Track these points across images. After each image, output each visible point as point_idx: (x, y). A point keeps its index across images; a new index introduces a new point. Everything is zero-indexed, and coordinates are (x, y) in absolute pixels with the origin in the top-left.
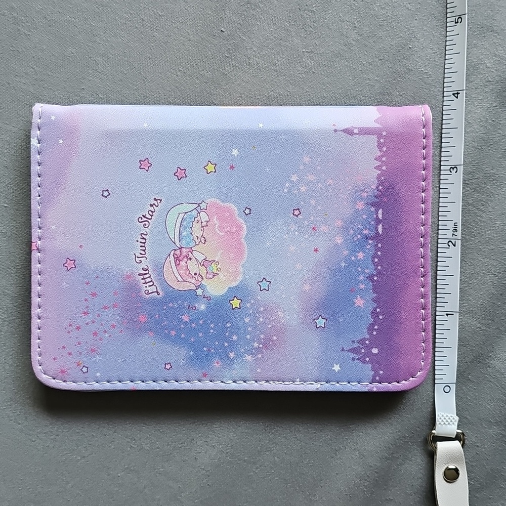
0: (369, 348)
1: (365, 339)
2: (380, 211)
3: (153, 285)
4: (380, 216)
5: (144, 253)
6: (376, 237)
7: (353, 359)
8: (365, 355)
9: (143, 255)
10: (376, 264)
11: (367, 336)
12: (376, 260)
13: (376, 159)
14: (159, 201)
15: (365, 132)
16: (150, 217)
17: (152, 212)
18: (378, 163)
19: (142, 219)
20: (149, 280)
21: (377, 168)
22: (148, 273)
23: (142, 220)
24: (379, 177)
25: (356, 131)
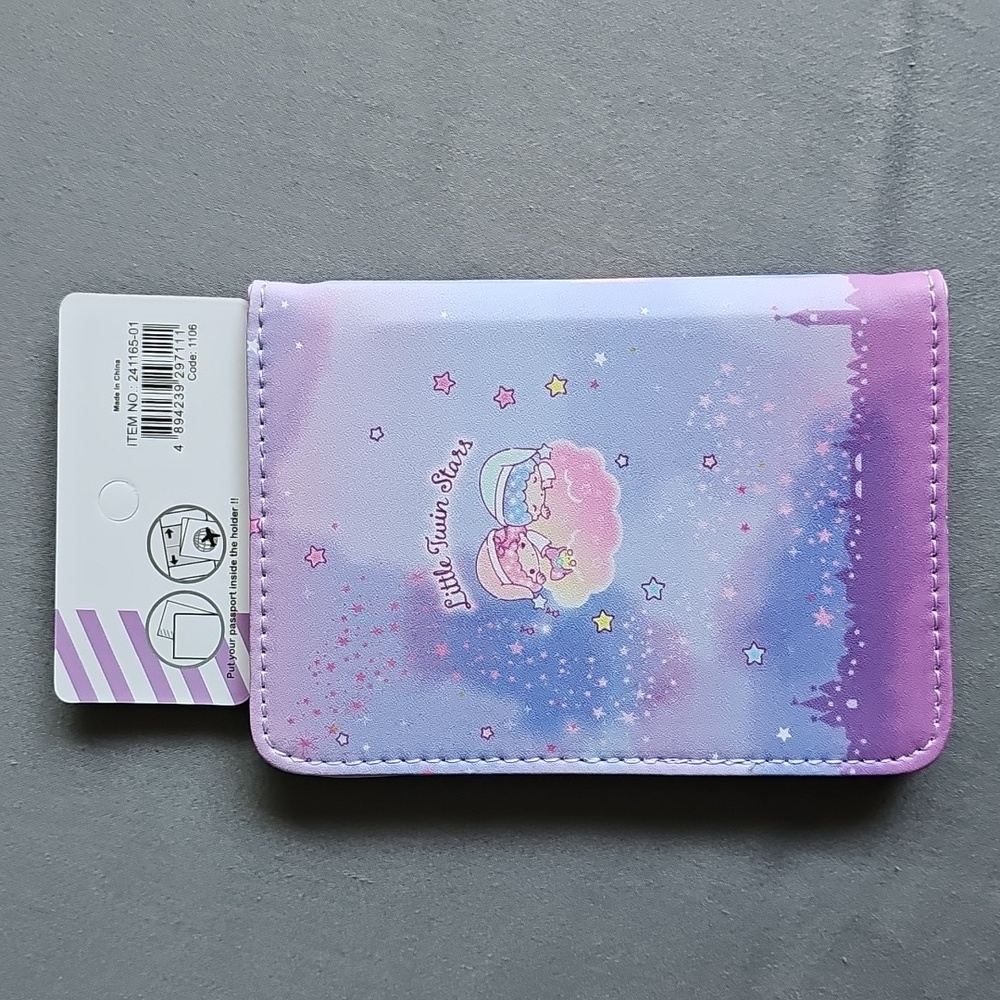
0: (841, 699)
1: (833, 684)
2: (859, 458)
3: (459, 590)
4: (859, 467)
5: (443, 536)
6: (852, 504)
7: (814, 719)
8: (835, 712)
9: (441, 540)
10: (852, 552)
11: (838, 679)
12: (853, 544)
13: (849, 366)
14: (467, 446)
15: (829, 319)
16: (452, 474)
17: (456, 464)
18: (854, 374)
19: (438, 477)
20: (452, 582)
21: (852, 382)
22: (450, 571)
23: (440, 479)
24: (855, 398)
25: (813, 318)
